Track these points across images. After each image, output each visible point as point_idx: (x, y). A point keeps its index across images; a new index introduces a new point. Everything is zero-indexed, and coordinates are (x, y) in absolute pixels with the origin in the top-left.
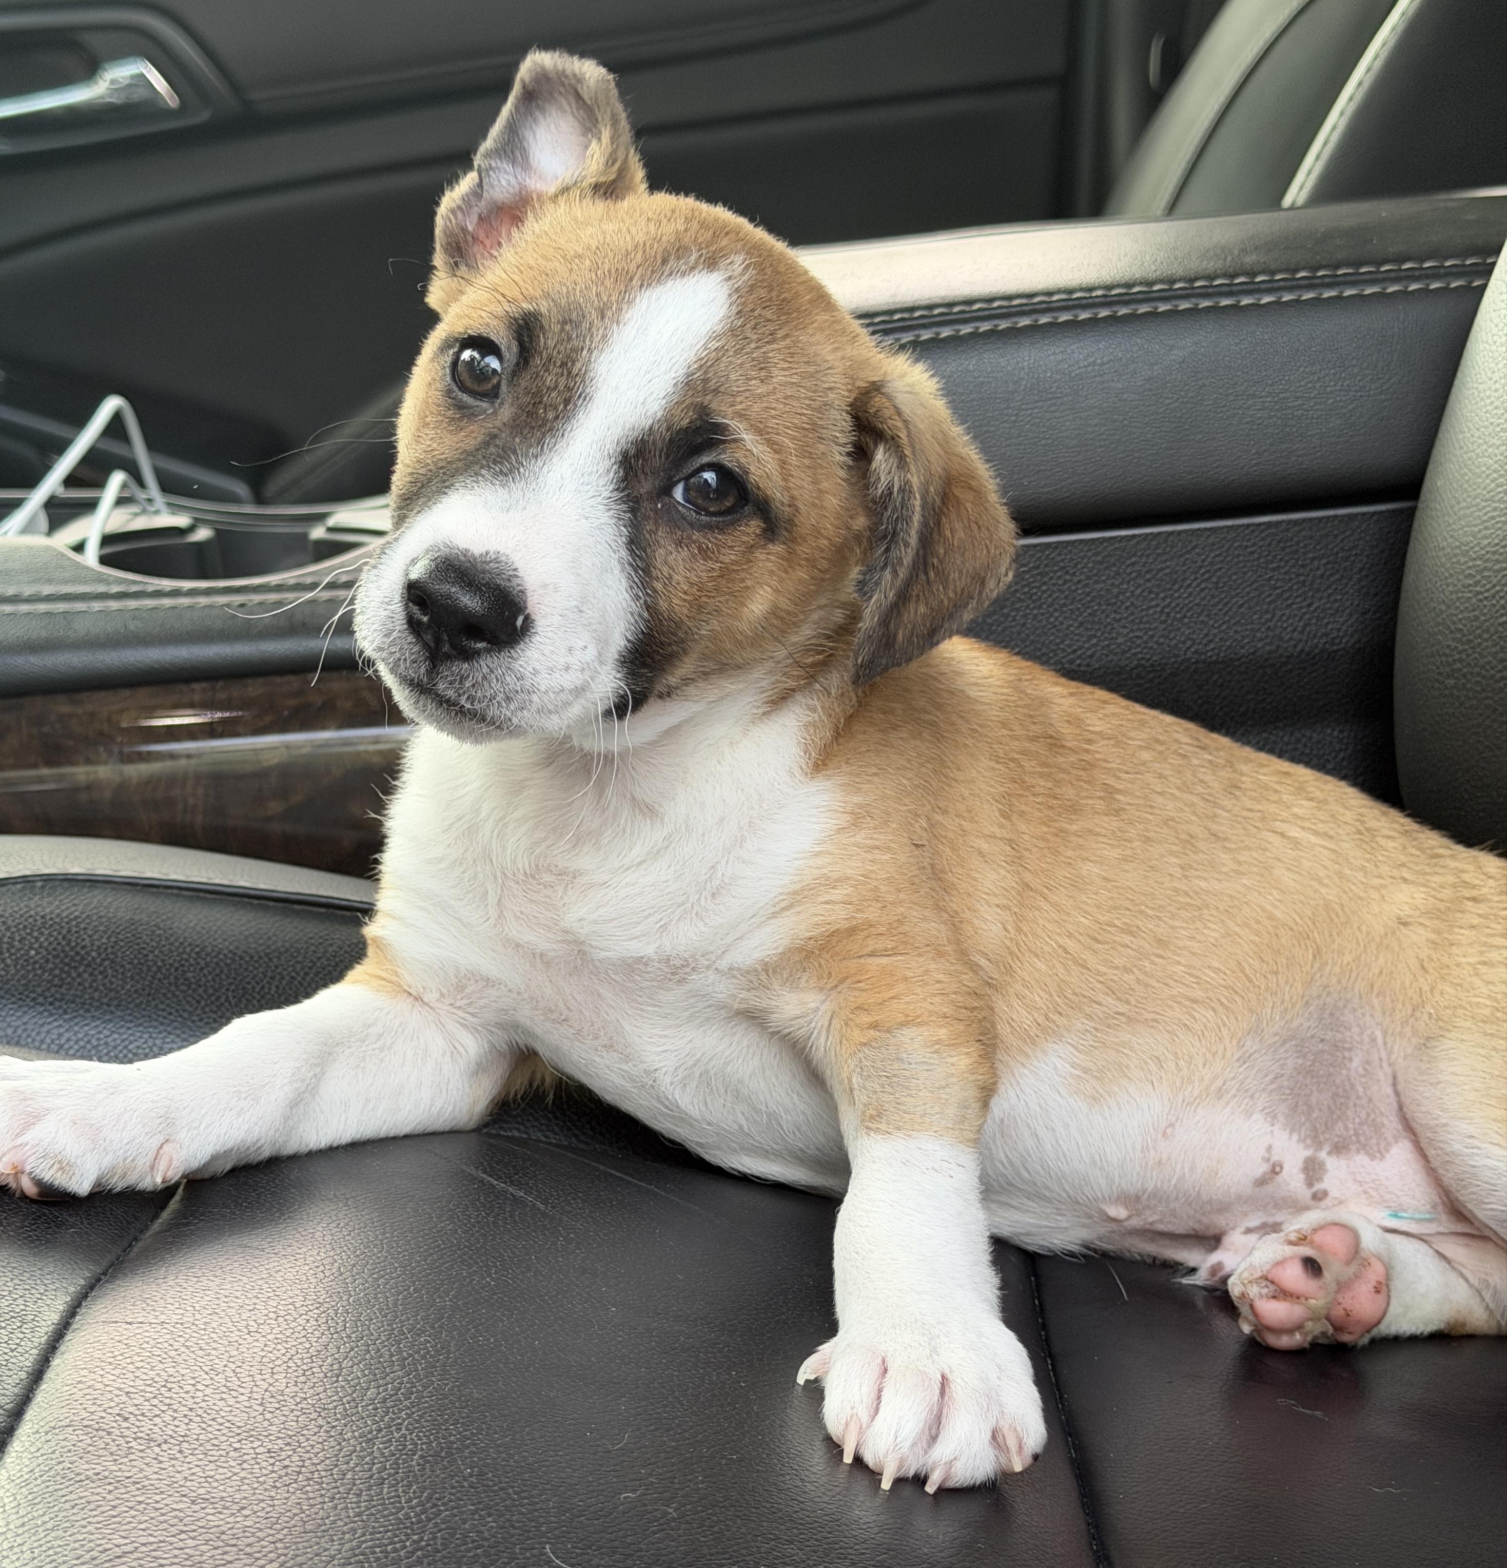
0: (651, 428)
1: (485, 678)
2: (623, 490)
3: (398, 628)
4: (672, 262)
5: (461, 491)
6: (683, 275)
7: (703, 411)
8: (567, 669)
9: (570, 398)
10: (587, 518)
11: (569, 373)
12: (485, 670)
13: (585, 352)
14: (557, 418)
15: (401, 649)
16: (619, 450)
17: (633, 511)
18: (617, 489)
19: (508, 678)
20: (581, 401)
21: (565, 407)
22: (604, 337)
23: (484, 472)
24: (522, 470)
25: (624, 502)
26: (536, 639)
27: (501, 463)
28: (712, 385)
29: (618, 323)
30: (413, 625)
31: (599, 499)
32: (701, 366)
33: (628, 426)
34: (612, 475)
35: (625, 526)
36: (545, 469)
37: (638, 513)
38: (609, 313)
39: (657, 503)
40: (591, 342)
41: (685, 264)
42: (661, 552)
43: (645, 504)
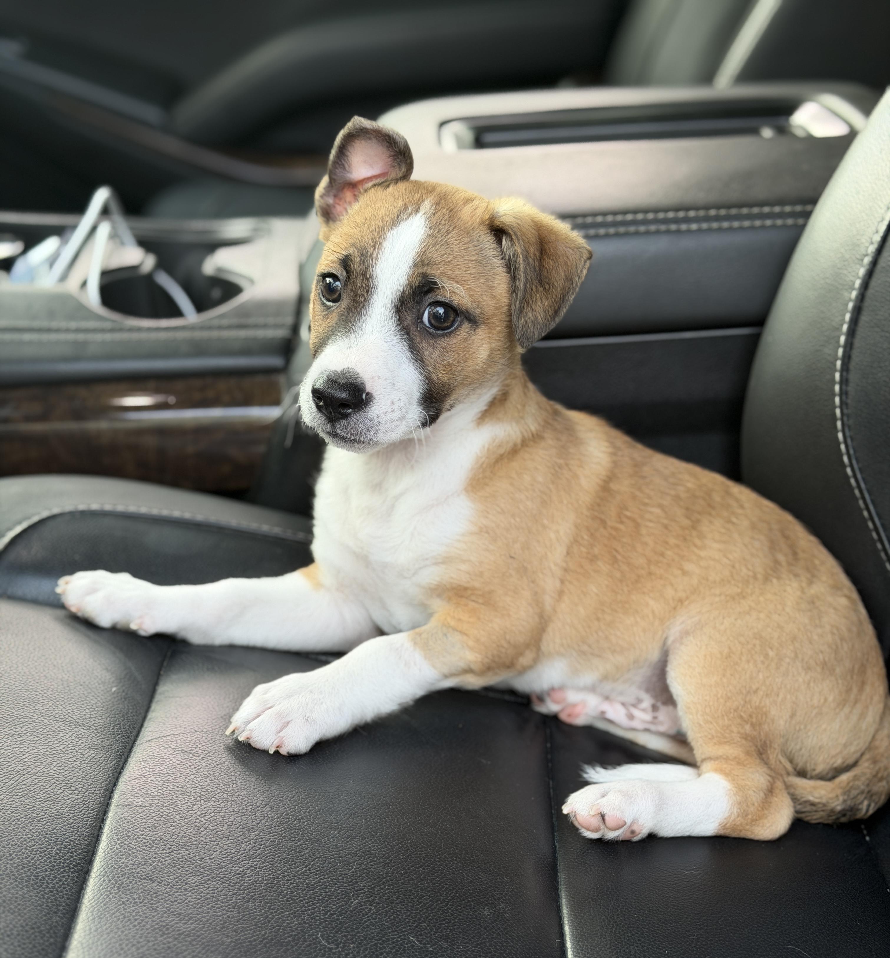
0: (403, 290)
1: (355, 424)
2: (400, 324)
3: (314, 411)
4: (401, 217)
5: (331, 344)
6: (406, 220)
7: (424, 276)
8: (393, 411)
9: (369, 289)
10: (388, 342)
11: (366, 278)
12: (355, 420)
13: (371, 267)
14: (365, 300)
15: (318, 420)
16: (393, 305)
17: (408, 334)
18: (398, 325)
19: (366, 422)
20: (373, 289)
21: (368, 294)
22: (377, 257)
23: (339, 333)
24: (354, 328)
25: (402, 330)
26: (375, 401)
27: (346, 328)
28: (426, 262)
29: (381, 250)
30: (319, 408)
32: (419, 256)
33: (394, 293)
34: (394, 319)
35: (405, 342)
36: (364, 324)
37: (411, 334)
38: (377, 247)
39: (417, 328)
40: (372, 261)
41: (407, 214)
42: (427, 353)
43: (413, 329)
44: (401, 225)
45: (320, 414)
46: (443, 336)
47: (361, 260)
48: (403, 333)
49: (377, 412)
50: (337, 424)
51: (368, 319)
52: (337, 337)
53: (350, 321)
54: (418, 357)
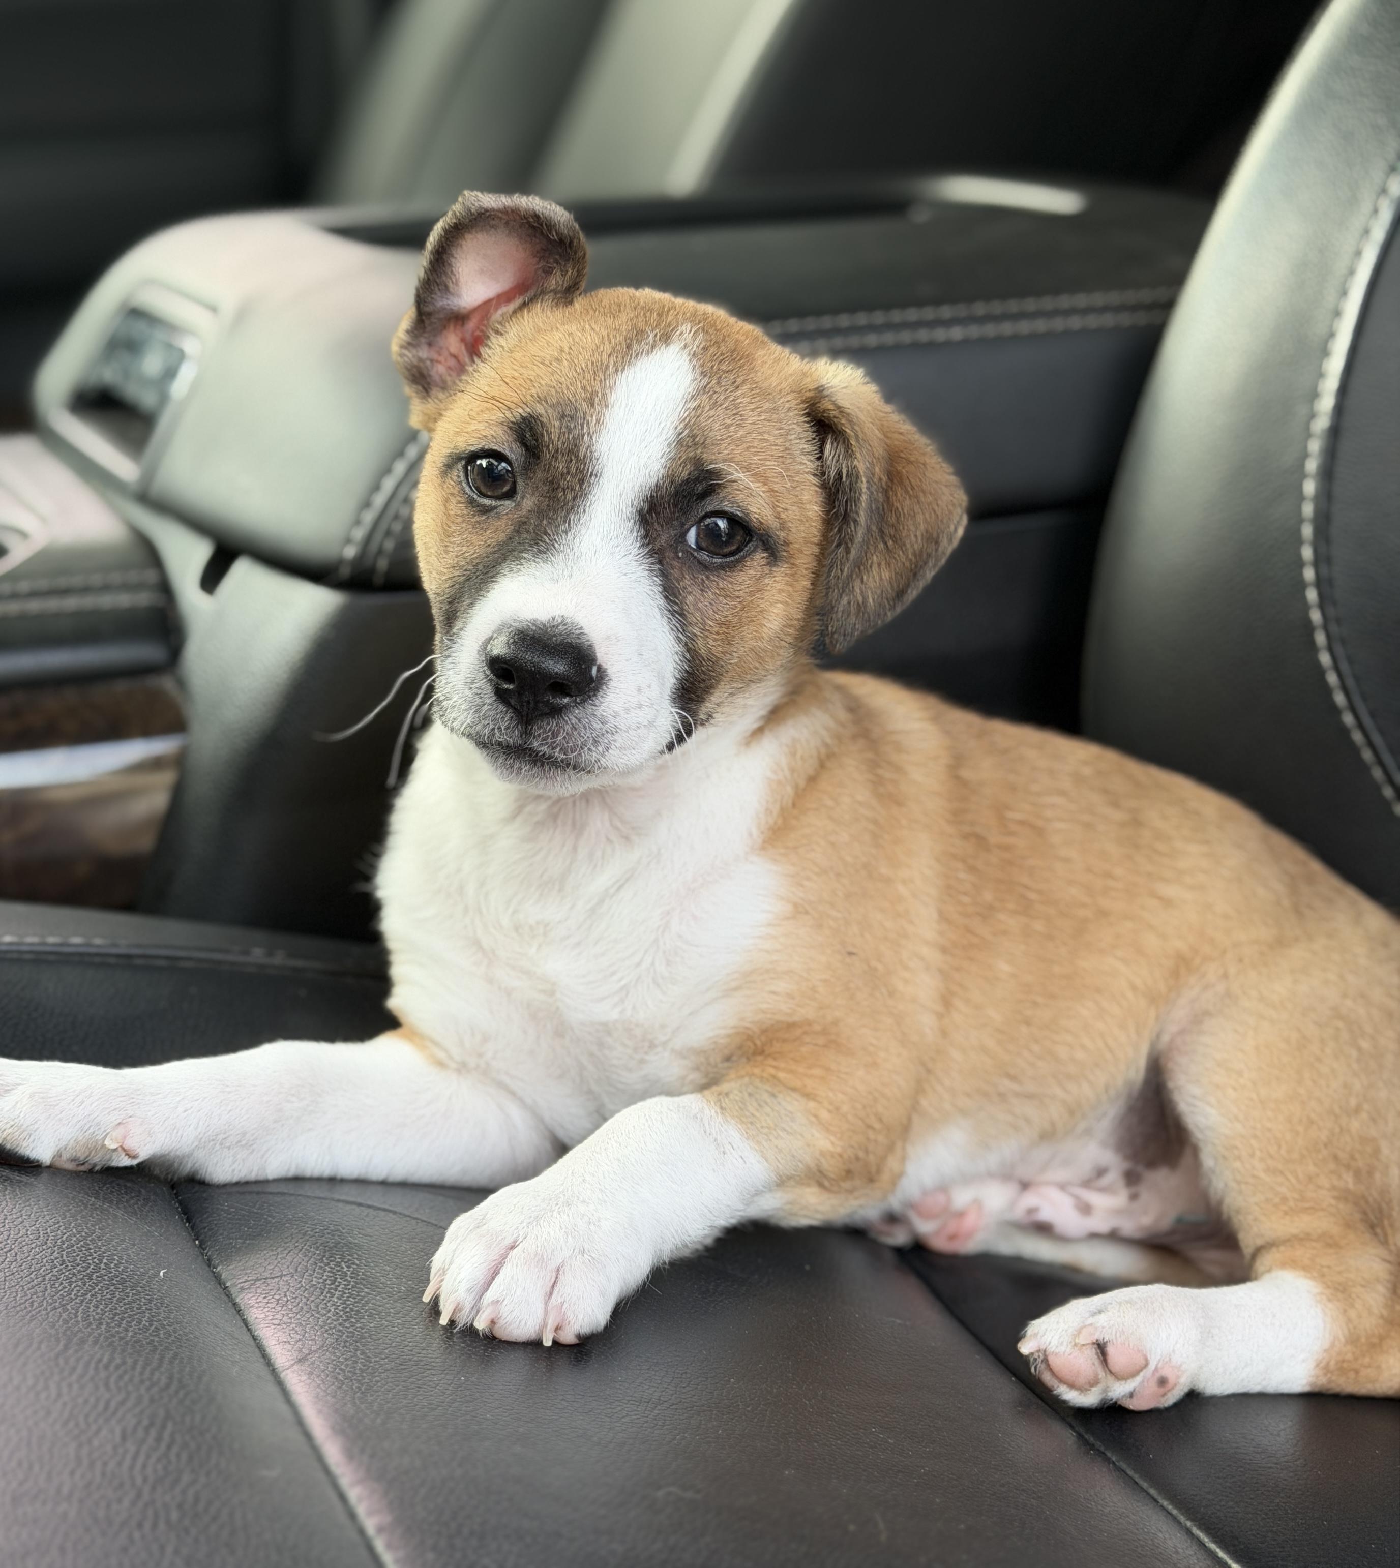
1: (573, 728)
2: (648, 544)
3: (488, 701)
4: (636, 346)
5: (509, 575)
6: (648, 353)
7: (697, 462)
8: (640, 706)
9: (583, 478)
10: (625, 574)
11: (577, 457)
12: (574, 721)
13: (586, 437)
14: (574, 498)
15: (492, 720)
16: (634, 510)
17: (660, 562)
18: (643, 546)
19: (594, 724)
20: (593, 478)
21: (581, 487)
22: (598, 421)
23: (525, 555)
24: (556, 545)
25: (651, 556)
26: (612, 683)
27: (537, 544)
28: (700, 438)
29: (607, 406)
30: (501, 695)
31: (631, 557)
32: (686, 426)
33: (636, 489)
34: (635, 534)
35: (656, 576)
36: (577, 540)
37: (665, 563)
38: (597, 400)
39: (676, 552)
40: (588, 427)
41: (646, 344)
42: (690, 599)
43: (669, 554)
44: (639, 364)
45: (502, 707)
46: (722, 567)
47: (562, 424)
48: (652, 560)
49: (613, 706)
50: (535, 727)
51: (583, 532)
52: (523, 561)
53: (546, 533)
54: (676, 608)
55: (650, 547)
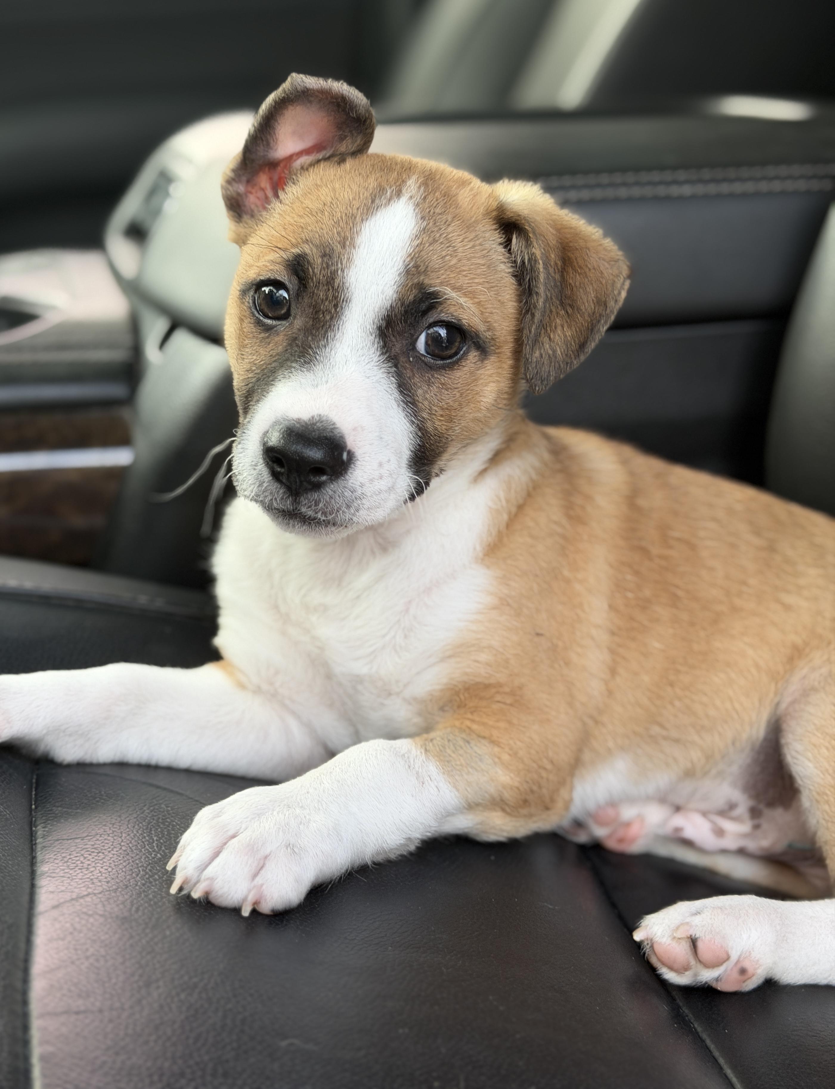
0: (391, 306)
1: (331, 498)
2: (386, 353)
3: (266, 480)
4: (377, 201)
5: (283, 381)
6: (386, 205)
7: (421, 286)
8: (381, 478)
9: (337, 303)
10: (368, 377)
11: (333, 287)
12: (331, 493)
13: (339, 272)
14: (332, 318)
15: (271, 493)
16: (375, 327)
17: (396, 366)
18: (381, 354)
19: (346, 494)
20: (344, 303)
21: (336, 310)
22: (348, 259)
23: (294, 365)
24: (318, 357)
25: (389, 361)
26: (358, 463)
27: (304, 356)
28: (422, 268)
29: (354, 248)
30: (275, 476)
31: (372, 364)
32: (412, 259)
33: (376, 310)
34: (376, 345)
35: (393, 377)
36: (333, 352)
37: (399, 366)
38: (348, 243)
39: (409, 358)
40: (342, 264)
41: (385, 198)
42: (420, 392)
43: (402, 359)
44: (379, 214)
45: (276, 485)
46: (443, 367)
47: (323, 261)
48: (390, 364)
49: (361, 479)
50: (302, 498)
51: (337, 345)
52: (293, 369)
53: (310, 347)
54: (409, 399)
55: (388, 355)
